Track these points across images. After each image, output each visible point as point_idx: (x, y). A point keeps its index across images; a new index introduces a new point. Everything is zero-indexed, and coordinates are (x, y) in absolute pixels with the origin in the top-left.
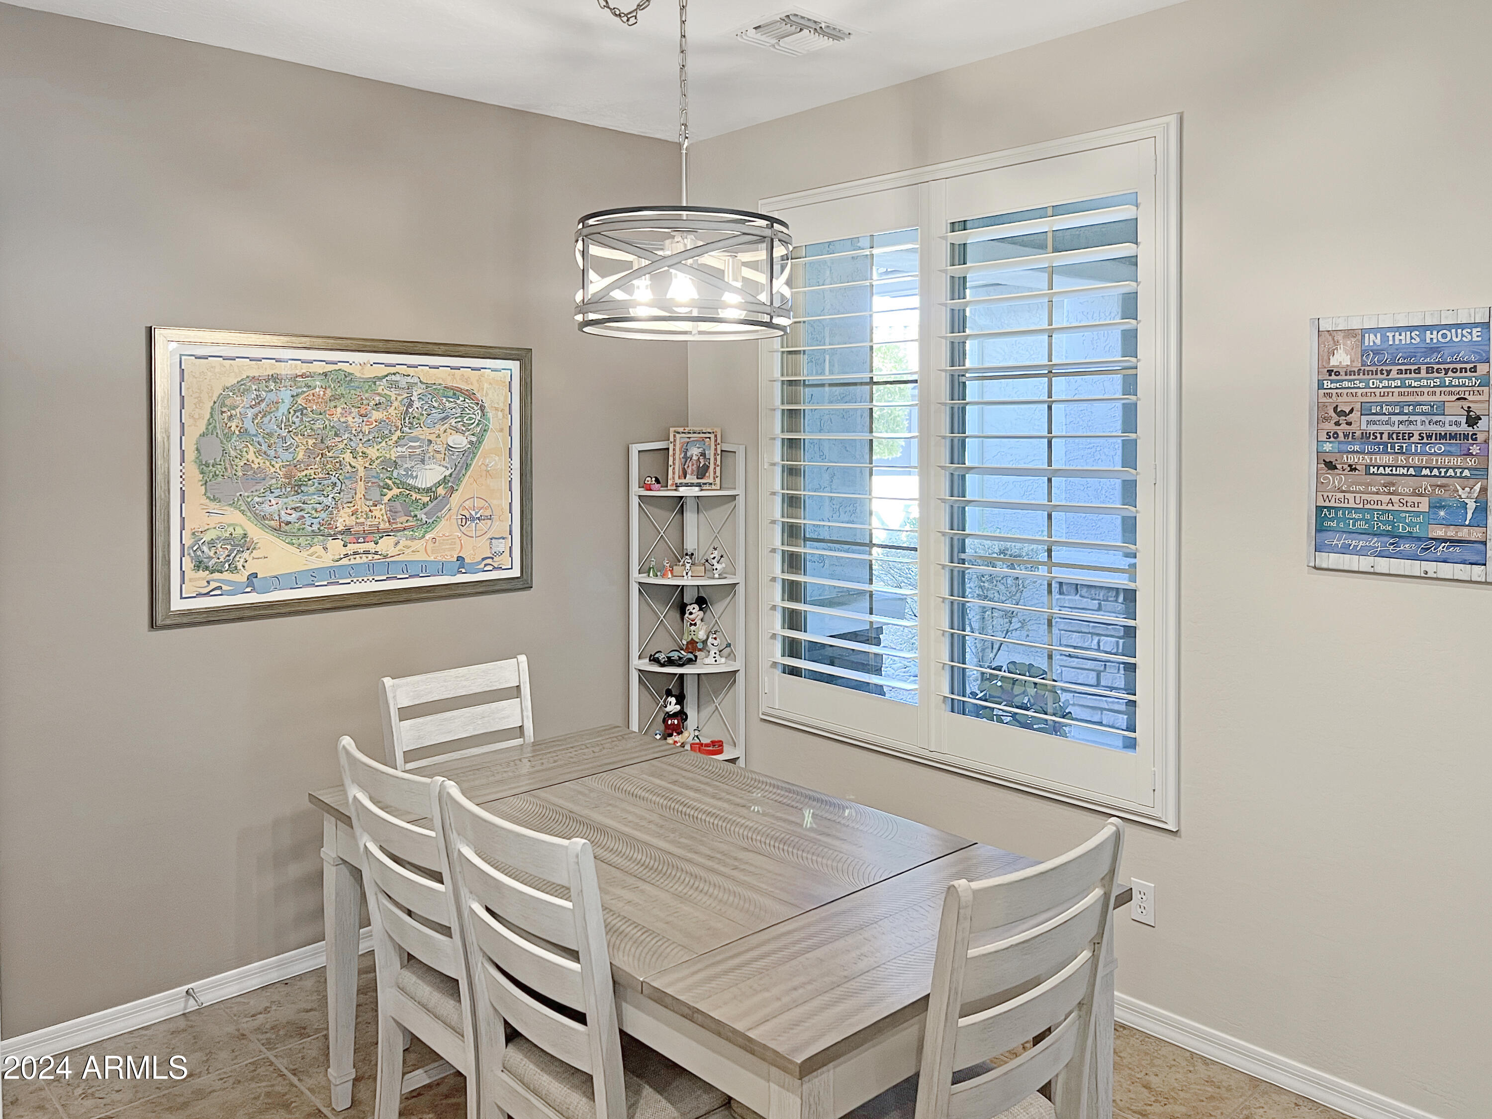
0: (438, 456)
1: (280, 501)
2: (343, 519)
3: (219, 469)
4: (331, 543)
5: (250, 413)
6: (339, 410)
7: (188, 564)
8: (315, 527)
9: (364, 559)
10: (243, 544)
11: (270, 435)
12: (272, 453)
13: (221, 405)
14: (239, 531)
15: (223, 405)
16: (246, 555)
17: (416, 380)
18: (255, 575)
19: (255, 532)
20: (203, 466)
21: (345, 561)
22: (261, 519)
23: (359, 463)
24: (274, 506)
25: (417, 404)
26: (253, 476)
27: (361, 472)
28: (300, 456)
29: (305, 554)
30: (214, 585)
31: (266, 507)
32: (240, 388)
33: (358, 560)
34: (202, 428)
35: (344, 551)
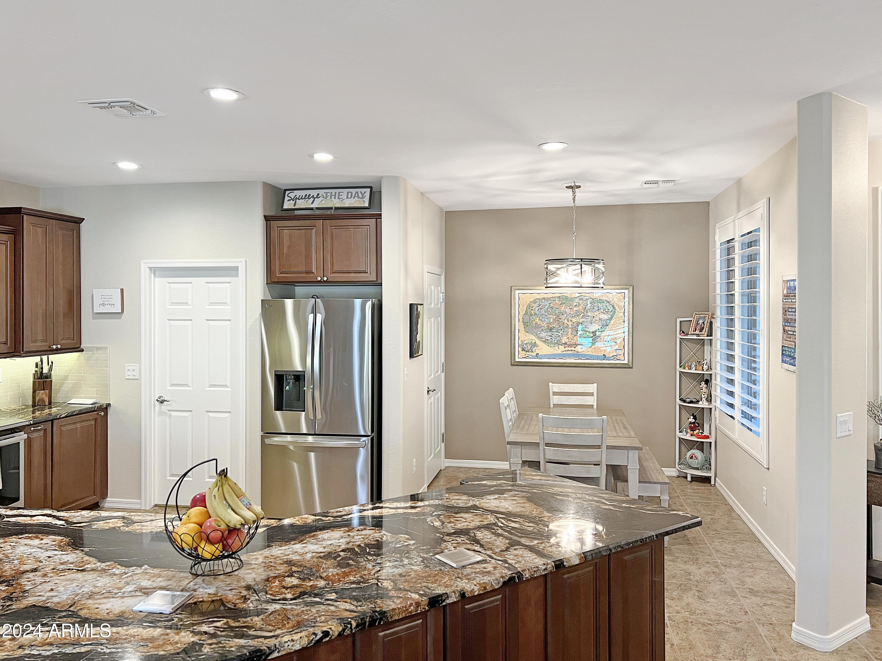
0: (596, 321)
1: (546, 334)
2: (564, 340)
3: (528, 324)
4: (560, 346)
5: (537, 309)
6: (563, 307)
7: (520, 349)
8: (556, 342)
9: (571, 352)
10: (535, 345)
11: (543, 315)
12: (543, 320)
13: (529, 306)
14: (534, 341)
15: (530, 306)
16: (535, 348)
17: (589, 298)
18: (538, 354)
19: (538, 342)
20: (524, 323)
21: (565, 353)
22: (540, 338)
23: (570, 323)
24: (543, 335)
25: (589, 305)
26: (538, 326)
27: (570, 326)
28: (551, 321)
29: (552, 349)
30: (527, 355)
31: (541, 335)
32: (534, 302)
33: (569, 352)
34: (524, 313)
35: (565, 349)
